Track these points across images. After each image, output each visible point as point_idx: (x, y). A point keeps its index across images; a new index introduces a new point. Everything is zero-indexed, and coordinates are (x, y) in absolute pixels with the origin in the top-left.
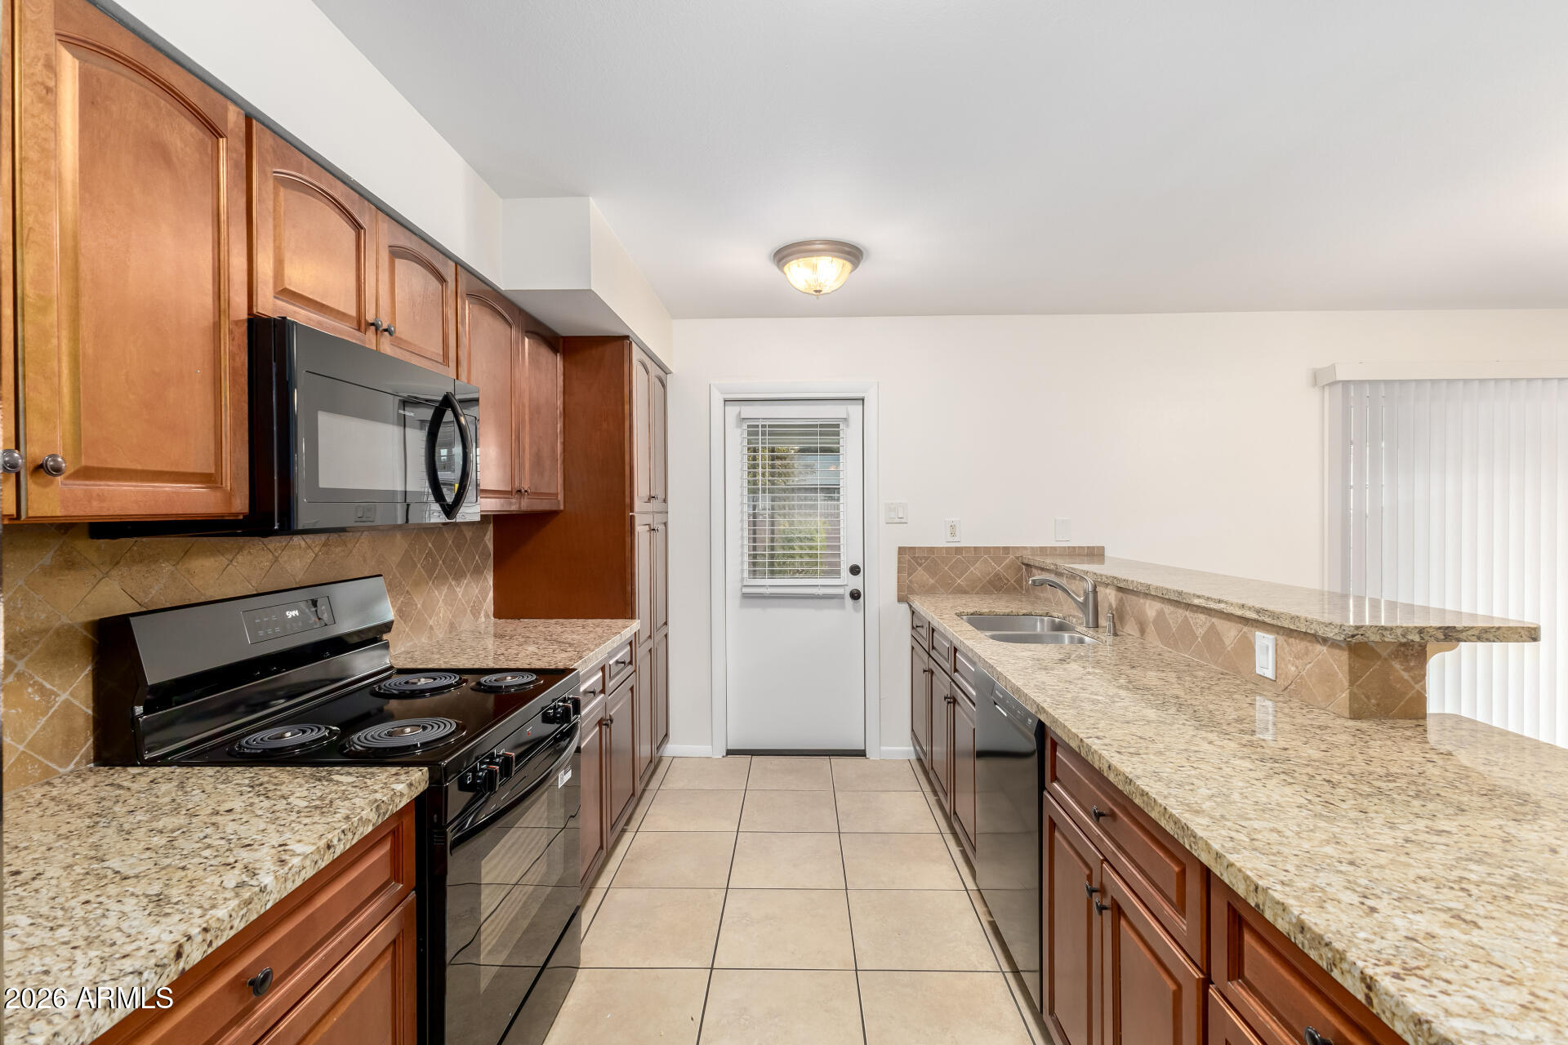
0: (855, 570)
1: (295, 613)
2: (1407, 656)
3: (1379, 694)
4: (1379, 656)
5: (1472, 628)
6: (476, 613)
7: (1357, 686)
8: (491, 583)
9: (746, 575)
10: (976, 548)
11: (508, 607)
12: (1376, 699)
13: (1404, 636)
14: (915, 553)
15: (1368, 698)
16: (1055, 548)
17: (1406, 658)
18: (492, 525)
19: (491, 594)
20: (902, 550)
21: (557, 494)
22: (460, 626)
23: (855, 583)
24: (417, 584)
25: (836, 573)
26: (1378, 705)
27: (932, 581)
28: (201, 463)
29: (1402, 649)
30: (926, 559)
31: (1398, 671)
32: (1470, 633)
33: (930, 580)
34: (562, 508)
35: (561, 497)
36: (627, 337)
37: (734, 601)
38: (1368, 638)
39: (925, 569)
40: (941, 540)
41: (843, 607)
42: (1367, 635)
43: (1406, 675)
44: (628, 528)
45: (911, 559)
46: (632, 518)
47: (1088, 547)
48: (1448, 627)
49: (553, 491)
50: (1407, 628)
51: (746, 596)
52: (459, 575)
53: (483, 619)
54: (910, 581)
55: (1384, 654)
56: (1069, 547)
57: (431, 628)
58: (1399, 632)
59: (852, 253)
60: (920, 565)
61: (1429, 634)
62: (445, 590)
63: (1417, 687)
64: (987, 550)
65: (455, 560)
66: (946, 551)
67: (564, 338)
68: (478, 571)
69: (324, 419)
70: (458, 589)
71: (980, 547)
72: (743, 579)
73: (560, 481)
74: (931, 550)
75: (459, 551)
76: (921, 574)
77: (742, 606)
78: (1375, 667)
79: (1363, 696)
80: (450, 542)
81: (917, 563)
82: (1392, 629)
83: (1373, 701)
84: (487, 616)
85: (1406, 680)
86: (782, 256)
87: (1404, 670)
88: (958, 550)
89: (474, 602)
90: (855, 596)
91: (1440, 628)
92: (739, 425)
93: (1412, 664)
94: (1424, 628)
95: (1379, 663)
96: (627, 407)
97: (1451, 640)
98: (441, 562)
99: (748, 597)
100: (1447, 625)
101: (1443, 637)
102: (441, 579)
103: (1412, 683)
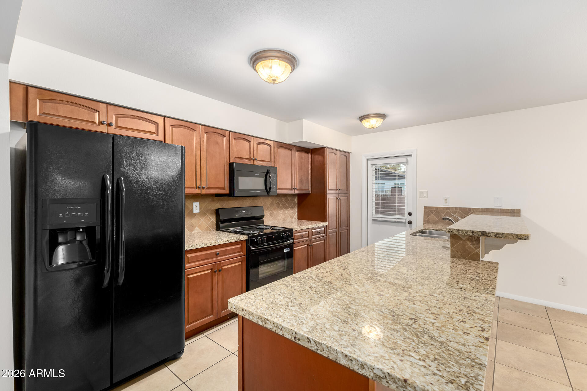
0: (410, 214)
1: (244, 211)
2: (472, 240)
3: (461, 251)
4: (462, 239)
5: (492, 232)
6: (292, 217)
7: (454, 248)
8: (297, 211)
9: (374, 213)
10: (455, 208)
11: (301, 217)
12: (460, 252)
13: (466, 233)
14: (430, 209)
15: (457, 252)
16: (494, 209)
17: (472, 241)
18: (297, 197)
19: (297, 214)
20: (425, 208)
21: (309, 189)
22: (287, 220)
23: (409, 218)
24: (274, 209)
25: (403, 214)
26: (461, 254)
27: (437, 219)
28: (222, 186)
29: (470, 238)
30: (435, 211)
31: (469, 245)
32: (492, 234)
33: (436, 219)
34: (310, 192)
35: (310, 190)
36: (325, 147)
37: (370, 222)
38: (454, 233)
39: (434, 215)
40: (441, 205)
41: (406, 226)
42: (453, 232)
43: (472, 246)
44: (325, 198)
45: (428, 211)
46: (326, 195)
47: (511, 209)
48: (483, 232)
49: (307, 188)
50: (468, 231)
51: (373, 220)
52: (286, 208)
53: (294, 219)
54: (428, 219)
55: (464, 239)
56: (501, 209)
57: (278, 219)
58: (465, 232)
59: (383, 116)
60: (432, 213)
61: (476, 233)
62: (282, 211)
63: (477, 251)
64: (461, 209)
65: (285, 205)
66: (443, 208)
67: (312, 149)
68: (292, 208)
69: (240, 178)
70: (286, 211)
71: (458, 208)
72: (373, 215)
73: (310, 185)
74: (437, 208)
75: (287, 202)
76: (433, 217)
77: (372, 223)
78: (460, 242)
79: (456, 251)
80: (284, 200)
81: (431, 212)
82: (462, 230)
83: (459, 253)
84: (295, 218)
85: (472, 248)
86: (362, 118)
87: (471, 245)
88: (448, 208)
89: (291, 215)
90: (410, 223)
91: (480, 232)
92: (372, 167)
93: (474, 243)
94: (474, 231)
95: (462, 241)
96: (325, 166)
97: (484, 236)
98: (281, 205)
99: (374, 221)
100: (483, 231)
101: (481, 235)
102: (281, 208)
103: (474, 249)
